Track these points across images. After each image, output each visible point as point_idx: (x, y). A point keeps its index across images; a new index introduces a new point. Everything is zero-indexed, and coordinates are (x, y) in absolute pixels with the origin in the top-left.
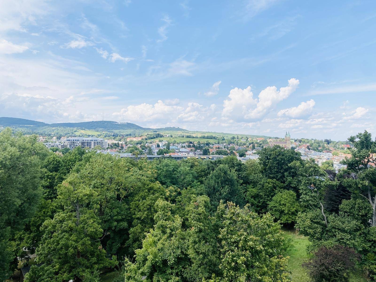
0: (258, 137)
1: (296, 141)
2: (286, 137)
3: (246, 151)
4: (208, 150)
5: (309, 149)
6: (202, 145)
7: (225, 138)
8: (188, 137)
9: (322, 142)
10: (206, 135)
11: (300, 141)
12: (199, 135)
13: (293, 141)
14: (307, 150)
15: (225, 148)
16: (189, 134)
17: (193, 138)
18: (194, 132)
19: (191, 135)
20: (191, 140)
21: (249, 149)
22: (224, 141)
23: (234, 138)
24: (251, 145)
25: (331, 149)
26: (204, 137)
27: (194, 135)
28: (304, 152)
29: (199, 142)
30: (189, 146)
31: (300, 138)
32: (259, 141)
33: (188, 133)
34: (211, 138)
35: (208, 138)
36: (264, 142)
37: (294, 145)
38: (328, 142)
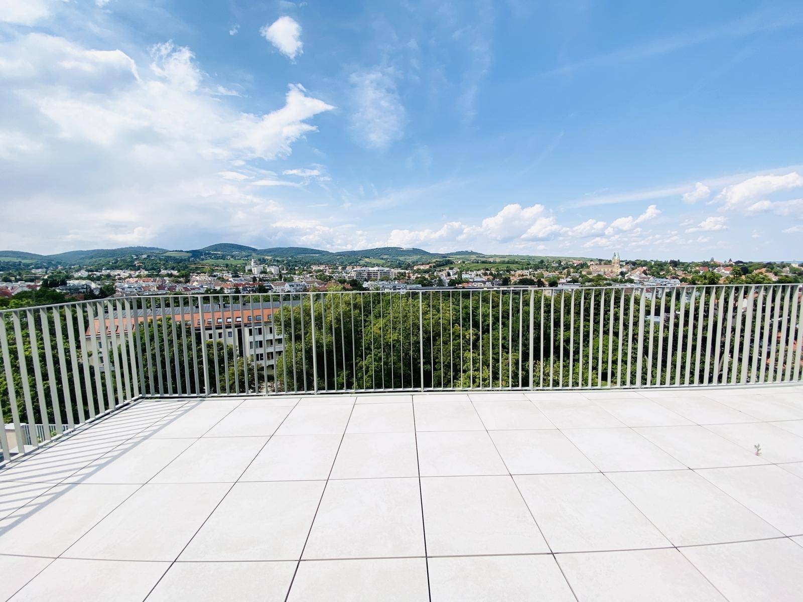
0: (574, 259)
1: (627, 263)
2: (613, 258)
3: (559, 279)
4: (510, 278)
5: (646, 274)
6: (501, 272)
7: (531, 262)
8: (483, 262)
9: (666, 263)
10: (506, 260)
11: (634, 264)
12: (498, 260)
13: (624, 263)
14: (644, 275)
15: (530, 274)
16: (484, 259)
17: (490, 263)
18: (491, 257)
19: (487, 259)
20: (487, 266)
21: (563, 276)
22: (529, 266)
23: (542, 262)
24: (566, 271)
25: (680, 273)
26: (504, 262)
27: (491, 260)
28: (638, 279)
29: (498, 268)
30: (485, 274)
31: (633, 260)
32: (575, 265)
33: (484, 257)
34: (514, 262)
35: (508, 262)
36: (583, 265)
37: (624, 270)
38: (675, 264)
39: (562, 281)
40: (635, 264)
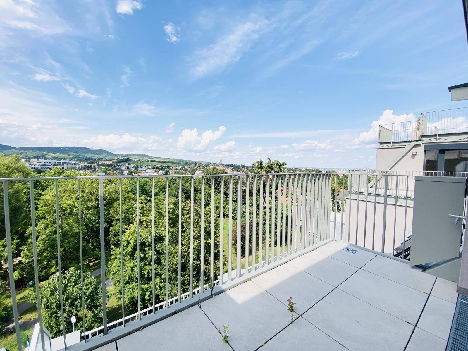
0: (203, 162)
1: (225, 165)
2: (220, 162)
3: (195, 171)
4: (169, 171)
5: (233, 170)
6: (164, 168)
7: (181, 163)
8: (152, 161)
9: (240, 166)
10: (167, 160)
12: (162, 160)
13: (224, 165)
14: (232, 171)
15: (181, 169)
17: (157, 162)
18: (158, 158)
19: (155, 160)
20: (155, 164)
21: (198, 170)
22: (180, 165)
23: (187, 163)
24: (199, 168)
25: (245, 170)
26: (165, 162)
27: (158, 160)
28: (230, 172)
29: (162, 165)
30: (154, 168)
31: (228, 164)
32: (203, 165)
33: (153, 159)
34: (171, 162)
35: (168, 162)
36: (206, 166)
37: (224, 168)
38: (243, 166)
39: (197, 172)
40: (229, 166)
